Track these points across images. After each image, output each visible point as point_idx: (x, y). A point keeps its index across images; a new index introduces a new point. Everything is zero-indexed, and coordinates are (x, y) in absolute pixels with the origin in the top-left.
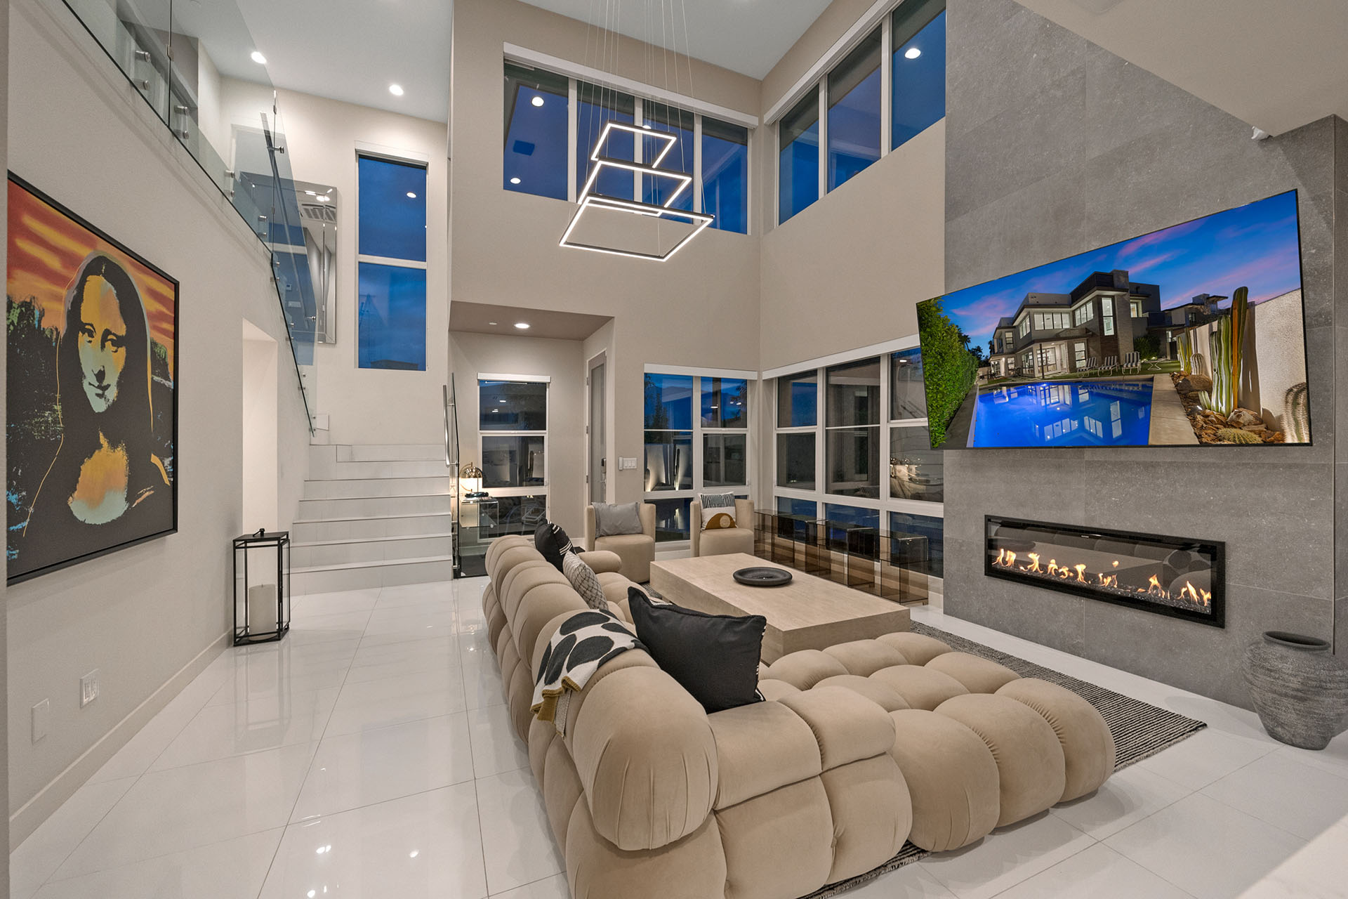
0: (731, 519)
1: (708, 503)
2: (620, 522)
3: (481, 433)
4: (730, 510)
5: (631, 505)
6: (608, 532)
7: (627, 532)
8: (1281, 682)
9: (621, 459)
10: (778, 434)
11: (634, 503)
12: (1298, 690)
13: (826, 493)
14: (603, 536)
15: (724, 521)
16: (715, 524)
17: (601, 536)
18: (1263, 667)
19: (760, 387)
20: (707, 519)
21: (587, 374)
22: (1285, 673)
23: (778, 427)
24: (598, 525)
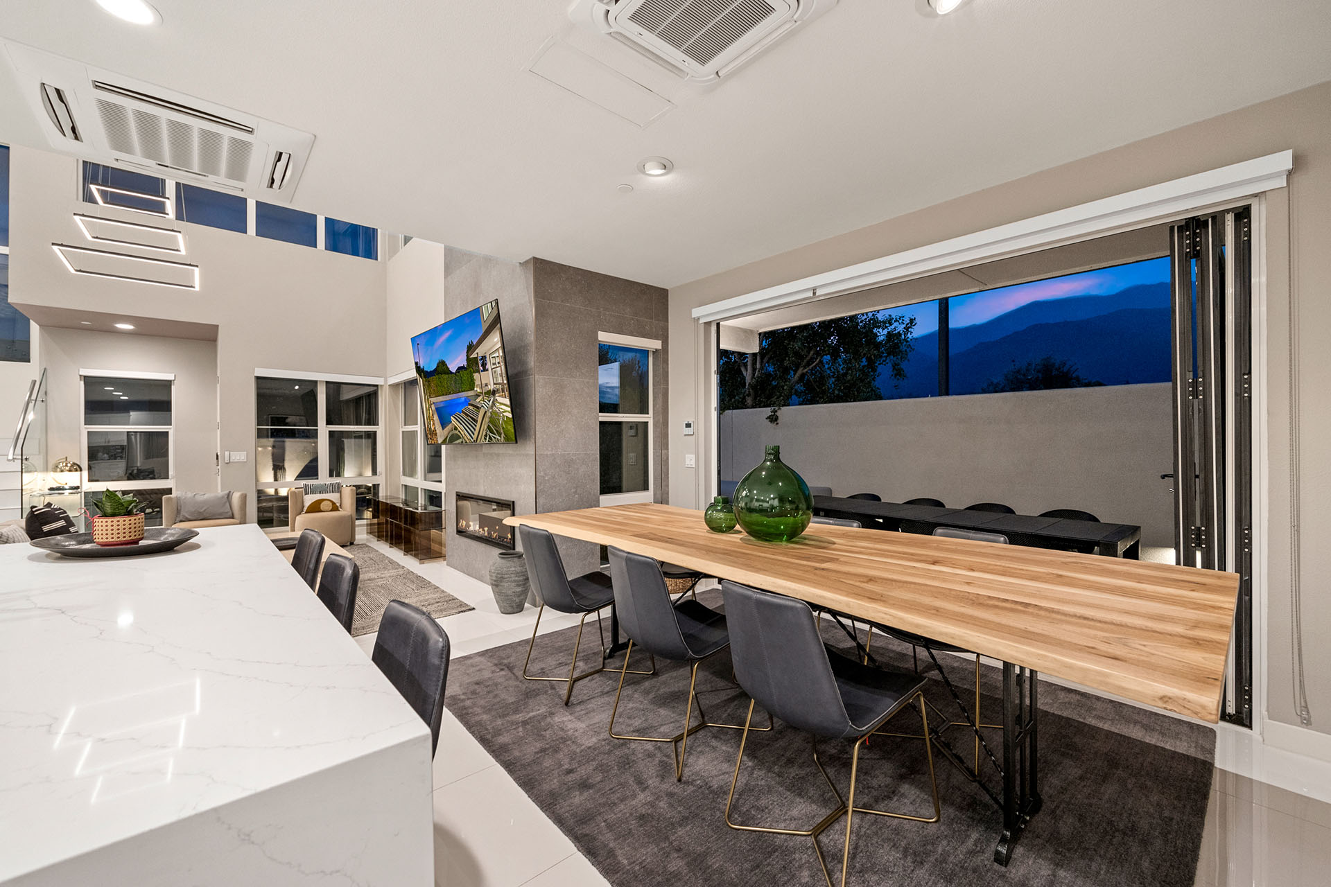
0: (334, 503)
1: (310, 490)
2: (203, 510)
3: (86, 428)
4: (334, 497)
6: (189, 517)
7: (211, 517)
9: (227, 453)
10: (403, 432)
11: (228, 492)
13: (425, 480)
15: (323, 506)
16: (315, 508)
19: (387, 390)
20: (307, 504)
23: (405, 425)
24: (178, 511)
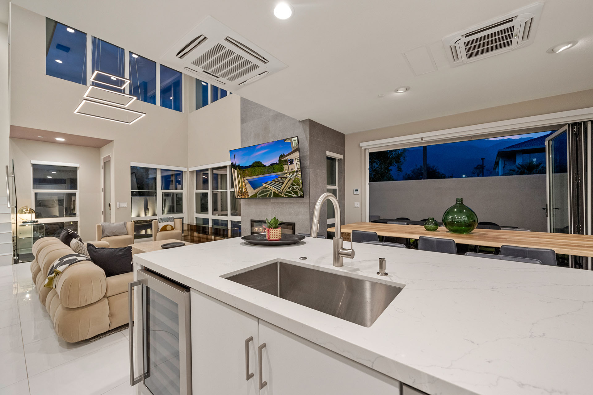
0: (172, 227)
1: (161, 220)
2: (115, 230)
3: (34, 191)
4: (172, 223)
5: (122, 223)
6: (108, 235)
7: (119, 235)
9: (118, 203)
10: (196, 193)
11: (124, 222)
13: (212, 215)
14: (106, 237)
15: (168, 228)
16: (164, 229)
17: (105, 237)
19: (188, 173)
20: (160, 227)
21: (102, 164)
23: (196, 190)
24: (103, 232)
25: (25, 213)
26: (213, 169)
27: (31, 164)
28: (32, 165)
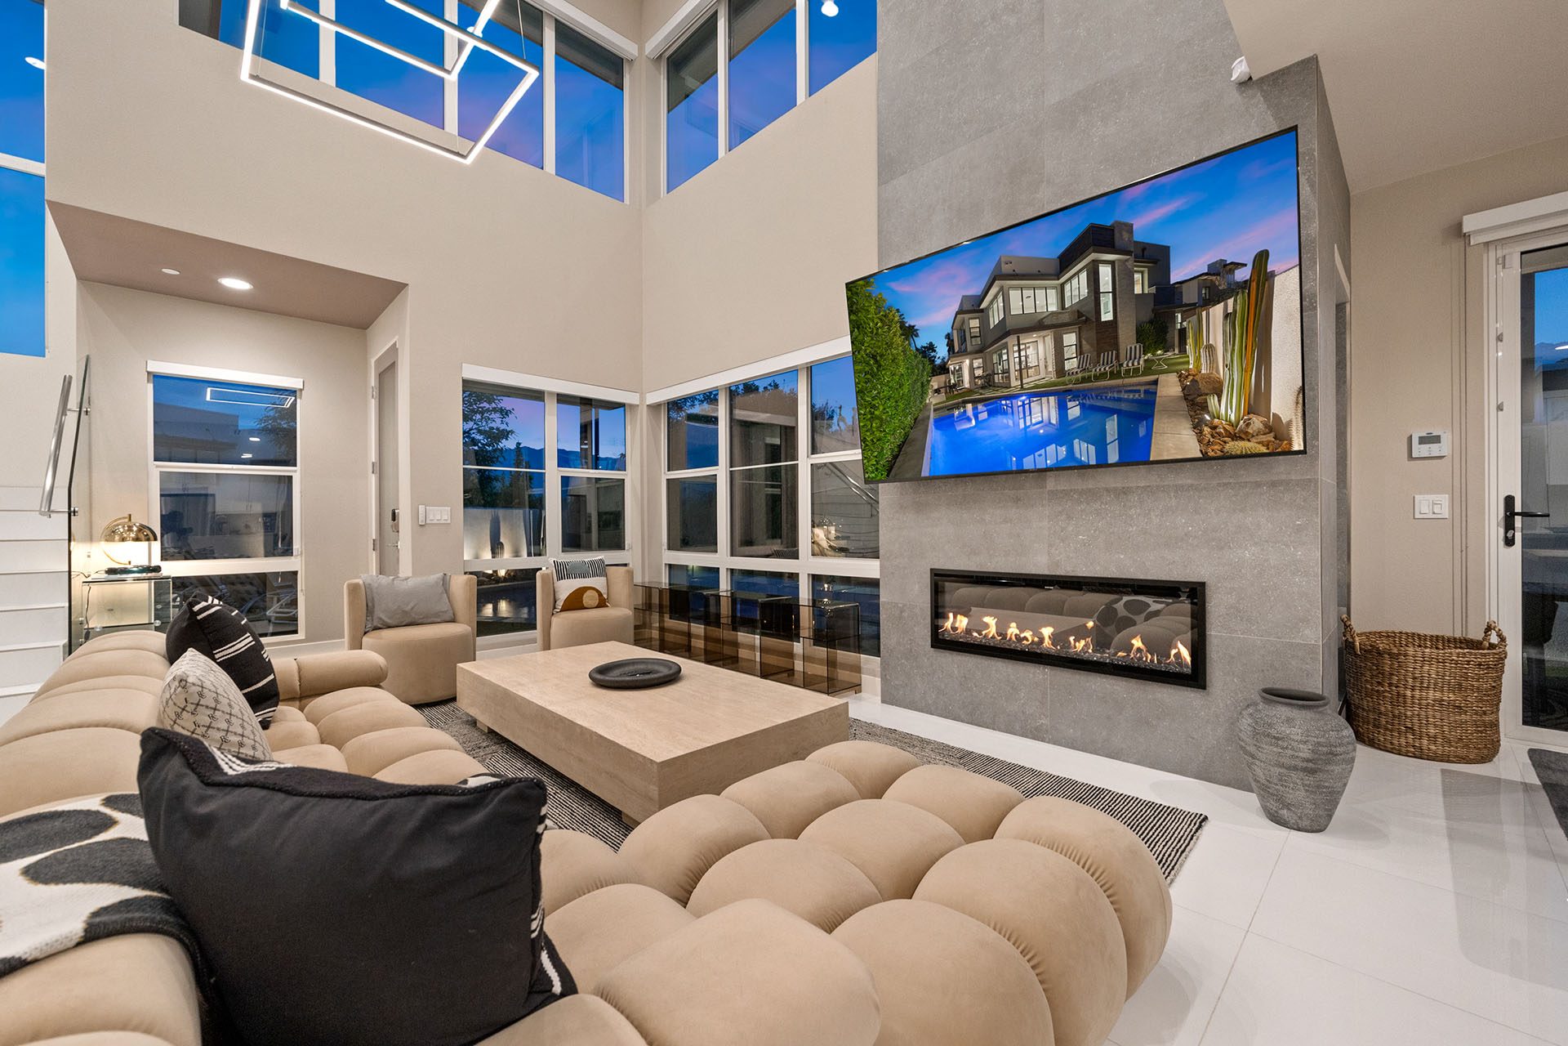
0: (600, 594)
1: (563, 571)
2: (409, 607)
3: (157, 466)
4: (598, 582)
5: (435, 577)
6: (389, 621)
7: (425, 621)
8: (1290, 752)
9: (421, 508)
10: (668, 480)
11: (442, 574)
12: (1308, 761)
13: (732, 555)
14: (380, 628)
15: (589, 598)
16: (575, 602)
17: (376, 628)
18: (1268, 735)
19: (644, 413)
20: (563, 596)
21: (373, 381)
22: (1294, 740)
23: (668, 471)
24: (370, 611)
25: (123, 540)
26: (732, 392)
27: (149, 373)
28: (152, 377)
